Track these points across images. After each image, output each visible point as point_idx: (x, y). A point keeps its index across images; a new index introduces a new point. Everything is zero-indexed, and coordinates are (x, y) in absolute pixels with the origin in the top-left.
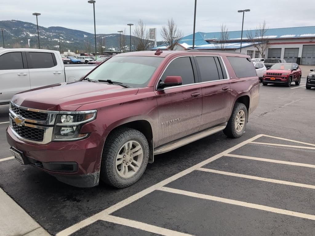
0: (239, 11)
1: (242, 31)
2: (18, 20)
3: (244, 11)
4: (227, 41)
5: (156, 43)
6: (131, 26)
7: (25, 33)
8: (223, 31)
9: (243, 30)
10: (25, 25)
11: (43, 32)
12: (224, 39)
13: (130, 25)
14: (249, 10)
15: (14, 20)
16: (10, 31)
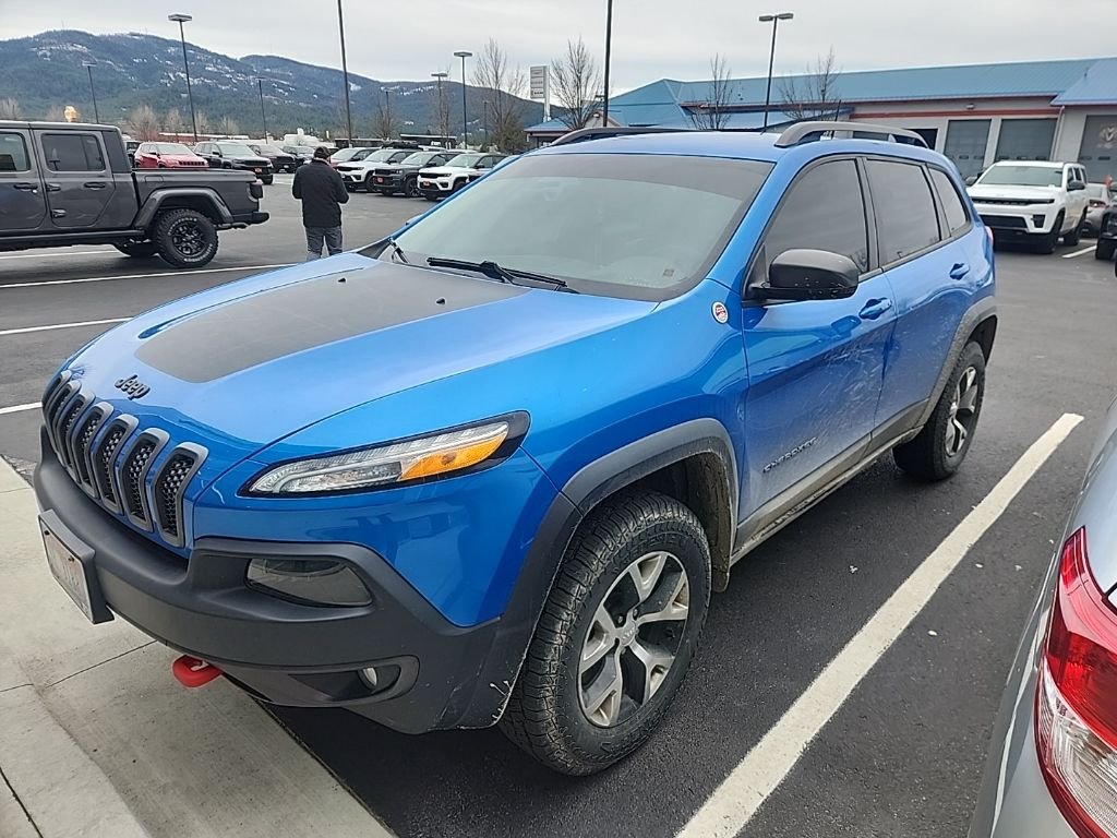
0: (762, 19)
1: (770, 79)
2: (149, 33)
3: (776, 18)
4: (728, 108)
5: (547, 110)
6: (466, 58)
7: (171, 75)
8: (718, 79)
9: (773, 76)
10: (171, 50)
11: (228, 73)
12: (721, 102)
13: (463, 55)
14: (789, 16)
15: (136, 32)
16: (125, 68)
